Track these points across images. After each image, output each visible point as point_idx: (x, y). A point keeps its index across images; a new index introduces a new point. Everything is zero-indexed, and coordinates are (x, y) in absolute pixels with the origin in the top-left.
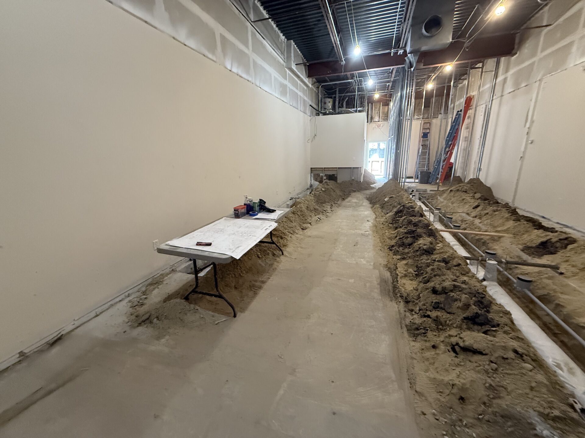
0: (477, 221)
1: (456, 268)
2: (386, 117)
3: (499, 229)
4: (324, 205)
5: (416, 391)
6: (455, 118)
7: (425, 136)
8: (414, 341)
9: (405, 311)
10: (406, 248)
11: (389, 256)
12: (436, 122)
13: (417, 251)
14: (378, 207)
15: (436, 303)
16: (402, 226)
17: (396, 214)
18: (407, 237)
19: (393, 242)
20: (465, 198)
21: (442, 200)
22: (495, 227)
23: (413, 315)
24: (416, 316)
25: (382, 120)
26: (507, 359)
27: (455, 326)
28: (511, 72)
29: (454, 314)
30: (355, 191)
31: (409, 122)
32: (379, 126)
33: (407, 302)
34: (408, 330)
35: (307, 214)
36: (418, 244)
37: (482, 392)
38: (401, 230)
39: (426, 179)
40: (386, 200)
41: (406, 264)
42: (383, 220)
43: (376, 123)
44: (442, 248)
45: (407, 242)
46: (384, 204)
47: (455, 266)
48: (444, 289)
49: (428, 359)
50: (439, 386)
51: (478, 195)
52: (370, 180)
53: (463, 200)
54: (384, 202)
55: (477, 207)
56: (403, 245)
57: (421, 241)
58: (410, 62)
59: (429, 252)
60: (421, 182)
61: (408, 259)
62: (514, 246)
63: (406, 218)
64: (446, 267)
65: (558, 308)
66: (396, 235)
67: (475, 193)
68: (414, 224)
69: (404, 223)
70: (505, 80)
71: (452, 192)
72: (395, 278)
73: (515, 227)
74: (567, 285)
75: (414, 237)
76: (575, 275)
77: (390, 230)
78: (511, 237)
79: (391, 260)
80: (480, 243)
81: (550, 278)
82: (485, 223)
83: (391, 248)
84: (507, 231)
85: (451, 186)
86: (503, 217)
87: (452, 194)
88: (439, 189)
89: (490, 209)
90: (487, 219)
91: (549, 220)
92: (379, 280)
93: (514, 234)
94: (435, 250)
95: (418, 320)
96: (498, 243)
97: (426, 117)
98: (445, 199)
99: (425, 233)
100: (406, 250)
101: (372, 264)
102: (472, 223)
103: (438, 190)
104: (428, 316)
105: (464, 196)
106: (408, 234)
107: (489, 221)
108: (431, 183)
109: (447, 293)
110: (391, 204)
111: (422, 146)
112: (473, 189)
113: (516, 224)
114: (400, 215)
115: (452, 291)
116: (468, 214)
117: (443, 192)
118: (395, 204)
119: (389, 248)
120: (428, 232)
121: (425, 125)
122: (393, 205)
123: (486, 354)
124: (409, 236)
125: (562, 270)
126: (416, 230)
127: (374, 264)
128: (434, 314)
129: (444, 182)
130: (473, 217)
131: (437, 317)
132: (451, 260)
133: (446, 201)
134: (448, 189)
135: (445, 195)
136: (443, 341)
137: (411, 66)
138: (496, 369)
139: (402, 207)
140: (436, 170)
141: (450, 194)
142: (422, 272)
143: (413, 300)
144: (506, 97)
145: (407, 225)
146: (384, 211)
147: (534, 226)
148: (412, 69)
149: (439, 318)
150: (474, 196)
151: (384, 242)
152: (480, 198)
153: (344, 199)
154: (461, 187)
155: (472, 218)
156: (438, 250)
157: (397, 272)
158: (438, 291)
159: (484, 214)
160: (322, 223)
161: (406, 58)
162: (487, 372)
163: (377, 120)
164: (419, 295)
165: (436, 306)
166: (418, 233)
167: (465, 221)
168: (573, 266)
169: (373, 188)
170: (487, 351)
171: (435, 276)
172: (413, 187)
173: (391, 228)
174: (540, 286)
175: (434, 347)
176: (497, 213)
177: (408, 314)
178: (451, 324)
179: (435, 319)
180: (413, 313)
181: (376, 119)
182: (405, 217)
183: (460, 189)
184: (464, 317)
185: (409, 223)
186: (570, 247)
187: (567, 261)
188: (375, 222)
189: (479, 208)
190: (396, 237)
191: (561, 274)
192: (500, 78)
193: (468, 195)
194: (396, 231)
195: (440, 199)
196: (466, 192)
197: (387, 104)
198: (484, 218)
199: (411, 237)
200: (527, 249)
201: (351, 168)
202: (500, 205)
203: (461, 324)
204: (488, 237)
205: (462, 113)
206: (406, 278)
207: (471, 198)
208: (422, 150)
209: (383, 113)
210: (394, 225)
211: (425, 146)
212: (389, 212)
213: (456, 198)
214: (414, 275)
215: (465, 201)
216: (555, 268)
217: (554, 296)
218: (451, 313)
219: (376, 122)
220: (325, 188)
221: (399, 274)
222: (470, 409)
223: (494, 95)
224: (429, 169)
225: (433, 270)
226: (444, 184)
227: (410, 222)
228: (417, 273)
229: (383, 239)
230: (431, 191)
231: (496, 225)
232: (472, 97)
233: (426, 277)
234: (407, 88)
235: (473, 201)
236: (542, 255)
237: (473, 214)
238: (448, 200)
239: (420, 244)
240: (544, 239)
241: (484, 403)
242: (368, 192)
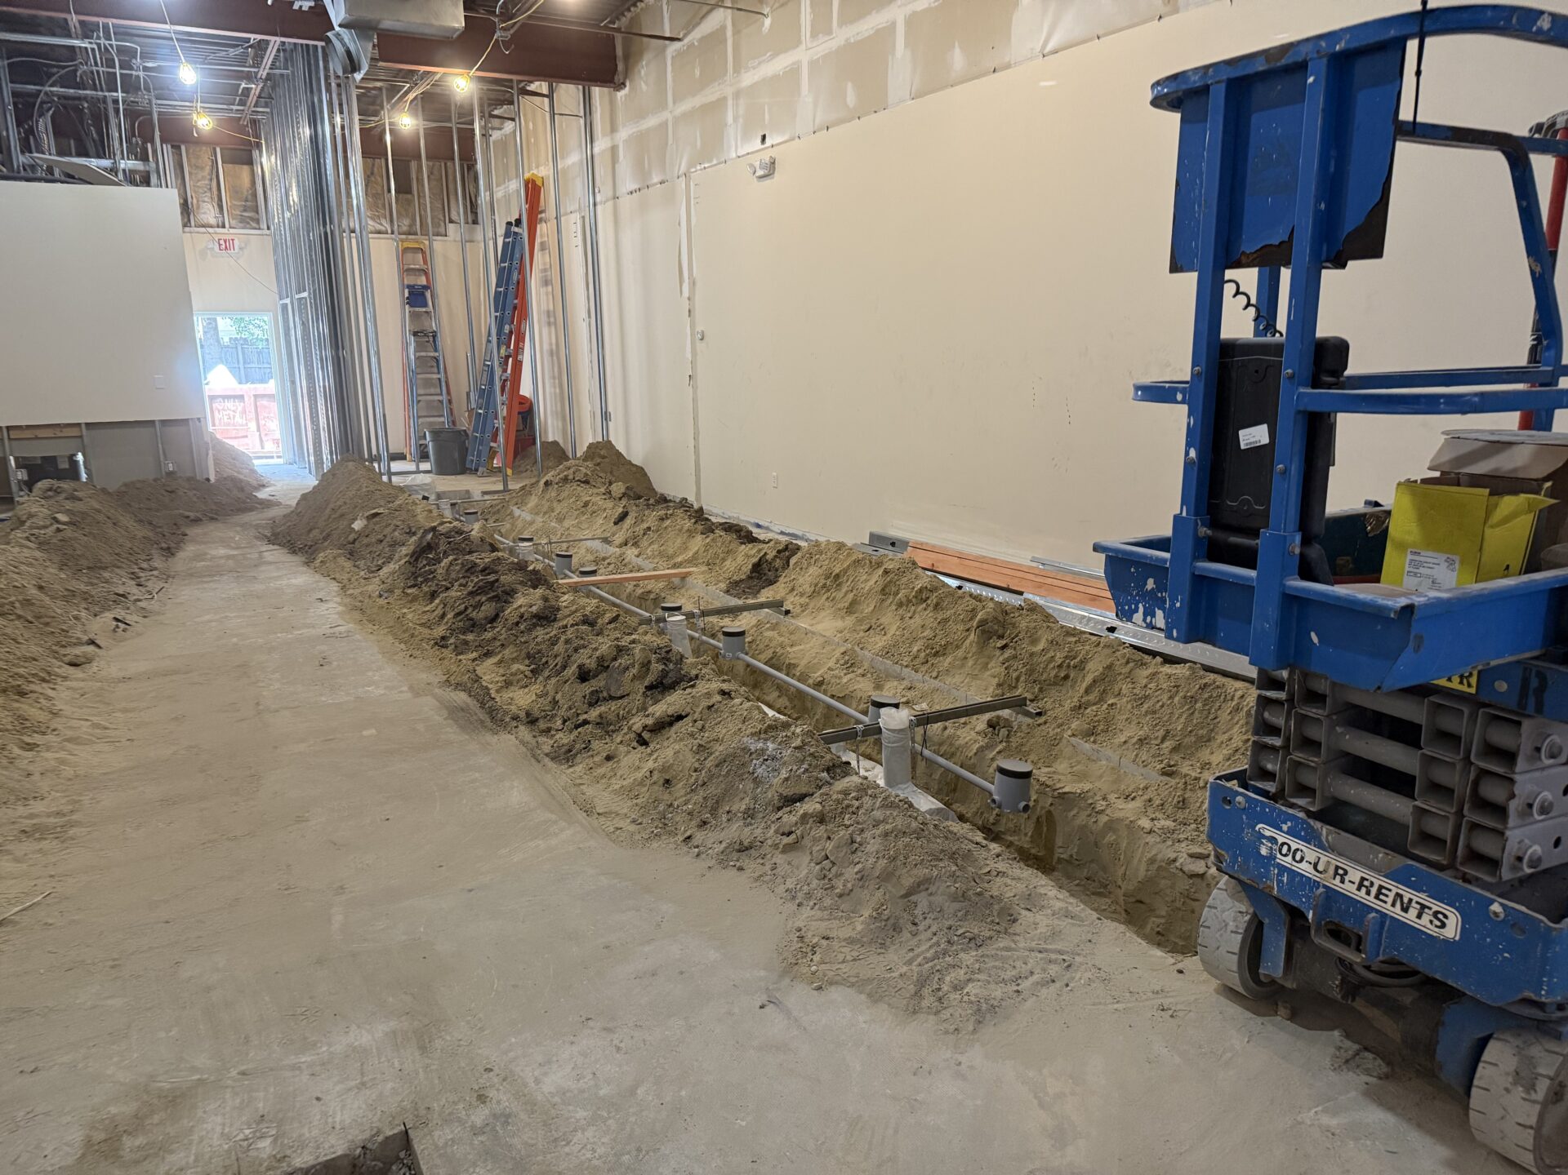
0: (631, 553)
1: (613, 625)
2: (251, 211)
3: (679, 559)
4: (106, 575)
5: (598, 814)
6: (505, 245)
7: (416, 297)
8: (571, 766)
9: (535, 737)
10: (485, 630)
11: (446, 662)
12: (446, 249)
13: (517, 624)
14: (339, 555)
15: (592, 693)
16: (449, 585)
17: (416, 560)
18: (480, 604)
19: (440, 631)
20: (588, 499)
21: (529, 518)
22: (670, 558)
23: (553, 736)
24: (560, 735)
25: (233, 223)
26: (713, 706)
27: (634, 712)
28: (623, 134)
29: (628, 695)
30: (197, 521)
31: (354, 241)
32: (226, 245)
33: (532, 721)
34: (552, 759)
35: (59, 611)
36: (516, 609)
37: (691, 760)
38: (454, 593)
39: (456, 455)
40: (358, 525)
41: (500, 662)
42: (374, 587)
43: (210, 230)
44: (573, 602)
45: (481, 615)
46: (353, 543)
47: (610, 623)
48: (601, 660)
49: (604, 776)
50: (629, 792)
51: (618, 488)
52: (239, 473)
53: (586, 504)
54: (352, 537)
55: (623, 517)
56: (473, 626)
57: (520, 601)
58: (348, 53)
59: (546, 618)
60: (442, 469)
61: (500, 652)
62: (712, 588)
63: (456, 560)
64: (593, 630)
65: (789, 669)
66: (439, 612)
67: (611, 483)
68: (483, 571)
69: (453, 575)
70: (614, 149)
71: (550, 488)
72: (484, 698)
73: (707, 547)
74: (798, 628)
75: (497, 598)
76: (804, 607)
77: (416, 606)
78: (703, 573)
79: (454, 668)
80: (648, 602)
81: (774, 627)
82: (650, 554)
83: (441, 642)
84: (692, 562)
85: (545, 470)
86: (680, 530)
87: (554, 494)
88: (510, 487)
89: (652, 518)
90: (650, 544)
91: (767, 528)
92: (445, 713)
93: (708, 564)
94: (558, 609)
95: (564, 738)
96: (683, 590)
97: (405, 229)
98: (536, 511)
99: (521, 583)
100: (488, 635)
101: (405, 688)
102: (621, 559)
103: (506, 490)
104: (586, 722)
105: (585, 494)
106: (477, 595)
107: (655, 546)
108: (477, 470)
109: (608, 666)
110: (380, 537)
111: (415, 334)
112: (601, 475)
113: (708, 540)
114: (431, 556)
115: (615, 659)
116: (606, 541)
117: (525, 492)
118: (396, 533)
119: (436, 643)
120: (530, 580)
121: (409, 256)
122: (388, 539)
123: (686, 716)
124: (484, 599)
125: (787, 606)
126: (497, 580)
127: (411, 688)
128: (593, 714)
129: (517, 463)
130: (620, 546)
131: (600, 716)
132: (598, 617)
133: (539, 519)
134: (538, 481)
135: (533, 501)
136: (622, 742)
137: (353, 65)
138: (703, 727)
139: (430, 536)
140: (483, 420)
141: (547, 496)
142: (544, 660)
143: (543, 714)
144: (626, 202)
145: (464, 577)
146: (361, 563)
147: (740, 537)
148: (358, 76)
149: (604, 715)
150: (610, 493)
151: (412, 636)
152: (624, 494)
153: (169, 552)
154: (572, 470)
155: (618, 549)
156: (566, 607)
157: (484, 684)
158: (590, 671)
159: (642, 532)
160: (139, 635)
161: (329, 34)
162: (692, 735)
163: (213, 221)
164: (554, 699)
165: (594, 700)
166: (504, 585)
167: (604, 559)
168: (802, 595)
169: (266, 504)
170: (688, 710)
171: (576, 650)
172: (422, 486)
173: (414, 599)
174: (761, 646)
175: (608, 758)
176: (668, 522)
177: (542, 739)
178: (627, 712)
179: (599, 720)
180: (553, 732)
181: (208, 213)
182: (451, 558)
183: (571, 477)
184: (646, 687)
185: (467, 571)
186: (793, 561)
187: (793, 589)
188: (347, 600)
189: (629, 521)
190: (443, 616)
191: (787, 612)
192: (601, 145)
193: (596, 490)
194: (437, 601)
195: (522, 514)
196: (587, 482)
197: (243, 154)
198: (644, 543)
199: (490, 600)
200: (734, 587)
201: (152, 422)
202: (671, 504)
203: (644, 703)
204: (661, 585)
205: (524, 231)
206: (512, 688)
207: (604, 497)
208: (415, 351)
209: (235, 192)
210: (425, 589)
211: (426, 337)
212: (383, 563)
213: (565, 504)
214: (527, 673)
215: (590, 508)
216: (776, 605)
217: (783, 654)
218: (624, 696)
219: (212, 227)
220: (68, 512)
221: (490, 686)
222: (679, 789)
223: (597, 191)
224: (454, 423)
225: (567, 642)
226: (517, 472)
227: (471, 569)
228: (533, 666)
229: (404, 632)
230: (485, 493)
231: (671, 551)
232: (539, 183)
233: (556, 665)
234: (331, 118)
235: (609, 504)
236: (758, 592)
237: (619, 538)
238: (545, 513)
239: (520, 606)
240: (755, 560)
241: (696, 771)
242: (252, 517)
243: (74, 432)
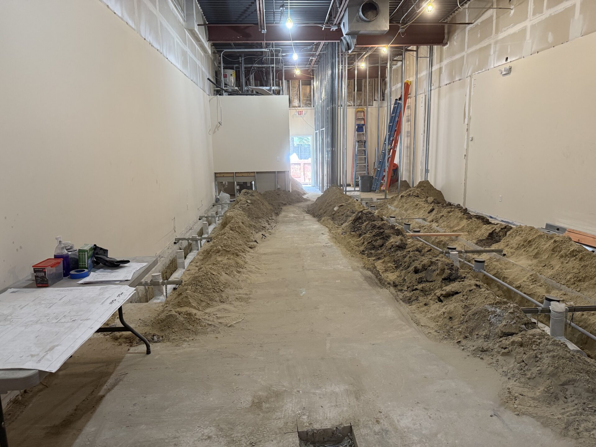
0: (434, 225)
1: (429, 253)
2: (309, 101)
3: (456, 229)
4: (260, 220)
5: (422, 326)
6: (394, 107)
7: (360, 128)
8: (410, 305)
9: (396, 292)
10: (378, 250)
11: (364, 260)
12: (372, 111)
13: (390, 248)
14: (329, 219)
15: (419, 278)
16: (366, 232)
17: (355, 222)
18: (377, 240)
19: (362, 248)
20: (418, 203)
21: (393, 209)
22: (452, 228)
23: (403, 292)
24: (406, 293)
25: (303, 105)
26: (472, 290)
27: (437, 288)
28: (445, 62)
29: (434, 281)
30: (285, 204)
31: (342, 109)
32: (300, 113)
33: (395, 286)
34: (403, 301)
35: (247, 231)
36: (390, 243)
37: (461, 311)
38: (368, 235)
39: (369, 185)
40: (336, 209)
41: (384, 262)
42: (340, 231)
43: (296, 108)
44: (412, 242)
45: (377, 244)
46: (334, 215)
47: (428, 252)
48: (424, 266)
49: (424, 311)
50: (434, 319)
51: (430, 199)
52: (298, 189)
53: (417, 205)
54: (333, 213)
55: (432, 210)
56: (374, 248)
57: (392, 240)
58: (348, 44)
59: (401, 247)
60: (363, 190)
61: (383, 258)
62: (469, 242)
63: (369, 223)
64: (420, 254)
65: (504, 279)
66: (362, 241)
67: (427, 197)
68: (378, 228)
69: (368, 229)
70: (441, 69)
71: (403, 198)
72: (377, 274)
73: (468, 225)
74: (509, 262)
75: (383, 238)
76: (512, 254)
77: (354, 239)
78: (466, 235)
79: (367, 262)
80: (441, 245)
81: (497, 261)
82: (443, 226)
83: (362, 253)
84: (462, 230)
85: (401, 191)
86: (457, 217)
87: (404, 201)
88: (387, 197)
89: (444, 211)
90: (443, 222)
91: (495, 219)
92: (363, 278)
93: (468, 232)
94: (407, 245)
95: (408, 294)
96: (456, 242)
97: (358, 104)
98: (396, 207)
99: (393, 233)
100: (380, 252)
101: (350, 267)
102: (430, 227)
103: (385, 198)
104: (416, 289)
105: (417, 201)
106: (376, 236)
107: (445, 223)
108: (375, 191)
109: (427, 269)
110: (343, 213)
111: (358, 142)
112: (424, 194)
113: (469, 222)
114: (360, 221)
115: (430, 266)
116: (424, 219)
117: (393, 199)
118: (348, 212)
119: (361, 253)
120: (396, 233)
121: (359, 114)
122: (345, 214)
123: (460, 293)
124: (379, 238)
125: (504, 252)
126: (384, 232)
127: (352, 267)
128: (420, 286)
129: (390, 189)
130: (430, 222)
131: (422, 288)
132: (423, 249)
133: (398, 210)
134: (398, 196)
135: (396, 203)
136: (431, 299)
137: (349, 48)
138: (467, 298)
139: (360, 214)
140: (379, 173)
141: (402, 201)
142: (400, 263)
143: (399, 283)
144: (444, 89)
145: (371, 230)
146: (336, 222)
147: (483, 222)
148: (350, 51)
149: (424, 288)
150: (427, 201)
151: (352, 249)
152: (433, 202)
153: (277, 214)
154: (412, 192)
155: (429, 223)
156: (409, 244)
157: (378, 269)
158: (419, 270)
159: (440, 217)
160: (269, 240)
161: (342, 38)
162: (462, 301)
163: (297, 105)
164: (404, 278)
165: (420, 281)
166: (386, 234)
167: (423, 227)
168: (512, 248)
169: (306, 200)
170: (461, 290)
171: (413, 261)
172: (356, 196)
173: (354, 236)
174: (491, 268)
175: (426, 305)
176: (451, 214)
177: (399, 293)
178: (434, 288)
179: (422, 289)
180: (403, 291)
181: (296, 103)
182: (367, 222)
183: (411, 194)
184: (442, 279)
185: (372, 227)
186: (508, 233)
187: (507, 245)
188: (331, 235)
189: (434, 212)
190: (363, 243)
191: (504, 255)
192: (435, 67)
193: (421, 200)
194: (362, 237)
195: (391, 208)
196: (418, 196)
197: (308, 82)
198: (441, 221)
199: (380, 239)
200: (480, 242)
201: (274, 172)
202: (453, 206)
203: (441, 285)
204: (447, 238)
206: (388, 272)
207: (424, 202)
208: (358, 148)
209: (305, 95)
210: (358, 233)
211: (362, 143)
212: (343, 223)
213: (408, 204)
214: (394, 267)
215: (418, 207)
216: (499, 251)
217: (501, 272)
218: (433, 281)
219: (296, 107)
220: (250, 200)
221: (380, 270)
222: (456, 322)
223: (432, 85)
224: (368, 173)
225: (410, 257)
226: (390, 192)
227: (374, 227)
228: (396, 265)
229: (350, 247)
230: (378, 199)
231: (452, 225)
232: (409, 84)
233: (405, 266)
234: (338, 67)
235: (426, 205)
236: (491, 245)
237: (429, 219)
238: (400, 208)
239: (392, 242)
240: (490, 231)
241: (463, 315)
242: (302, 204)
243: (253, 175)
